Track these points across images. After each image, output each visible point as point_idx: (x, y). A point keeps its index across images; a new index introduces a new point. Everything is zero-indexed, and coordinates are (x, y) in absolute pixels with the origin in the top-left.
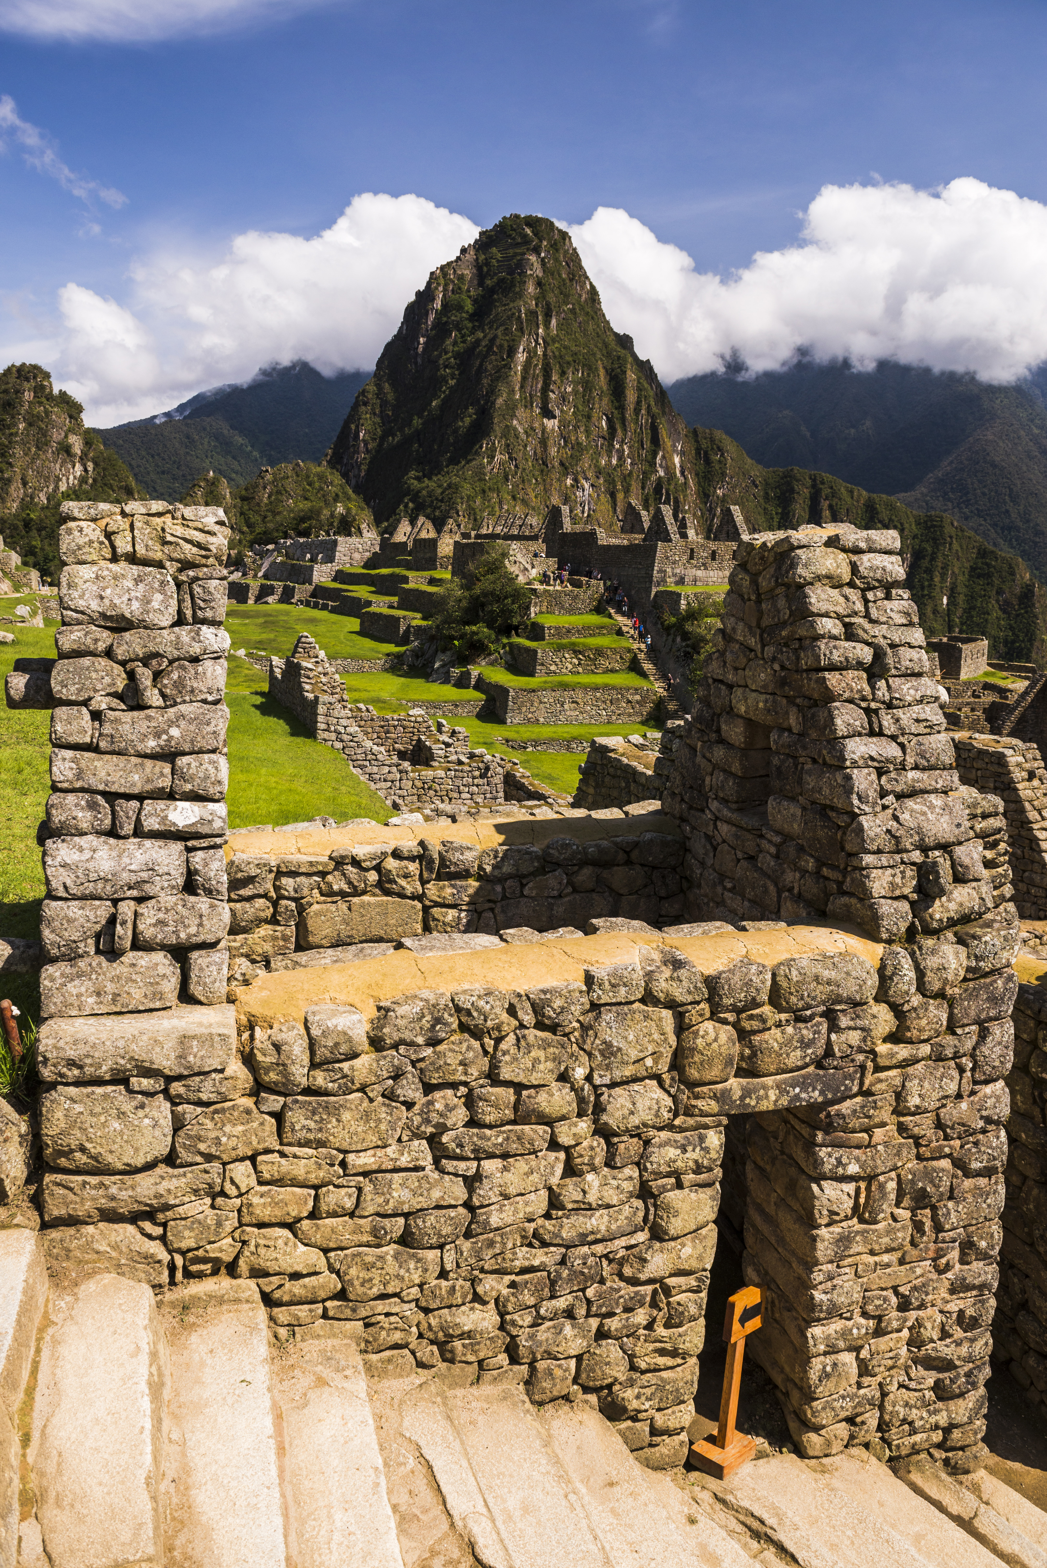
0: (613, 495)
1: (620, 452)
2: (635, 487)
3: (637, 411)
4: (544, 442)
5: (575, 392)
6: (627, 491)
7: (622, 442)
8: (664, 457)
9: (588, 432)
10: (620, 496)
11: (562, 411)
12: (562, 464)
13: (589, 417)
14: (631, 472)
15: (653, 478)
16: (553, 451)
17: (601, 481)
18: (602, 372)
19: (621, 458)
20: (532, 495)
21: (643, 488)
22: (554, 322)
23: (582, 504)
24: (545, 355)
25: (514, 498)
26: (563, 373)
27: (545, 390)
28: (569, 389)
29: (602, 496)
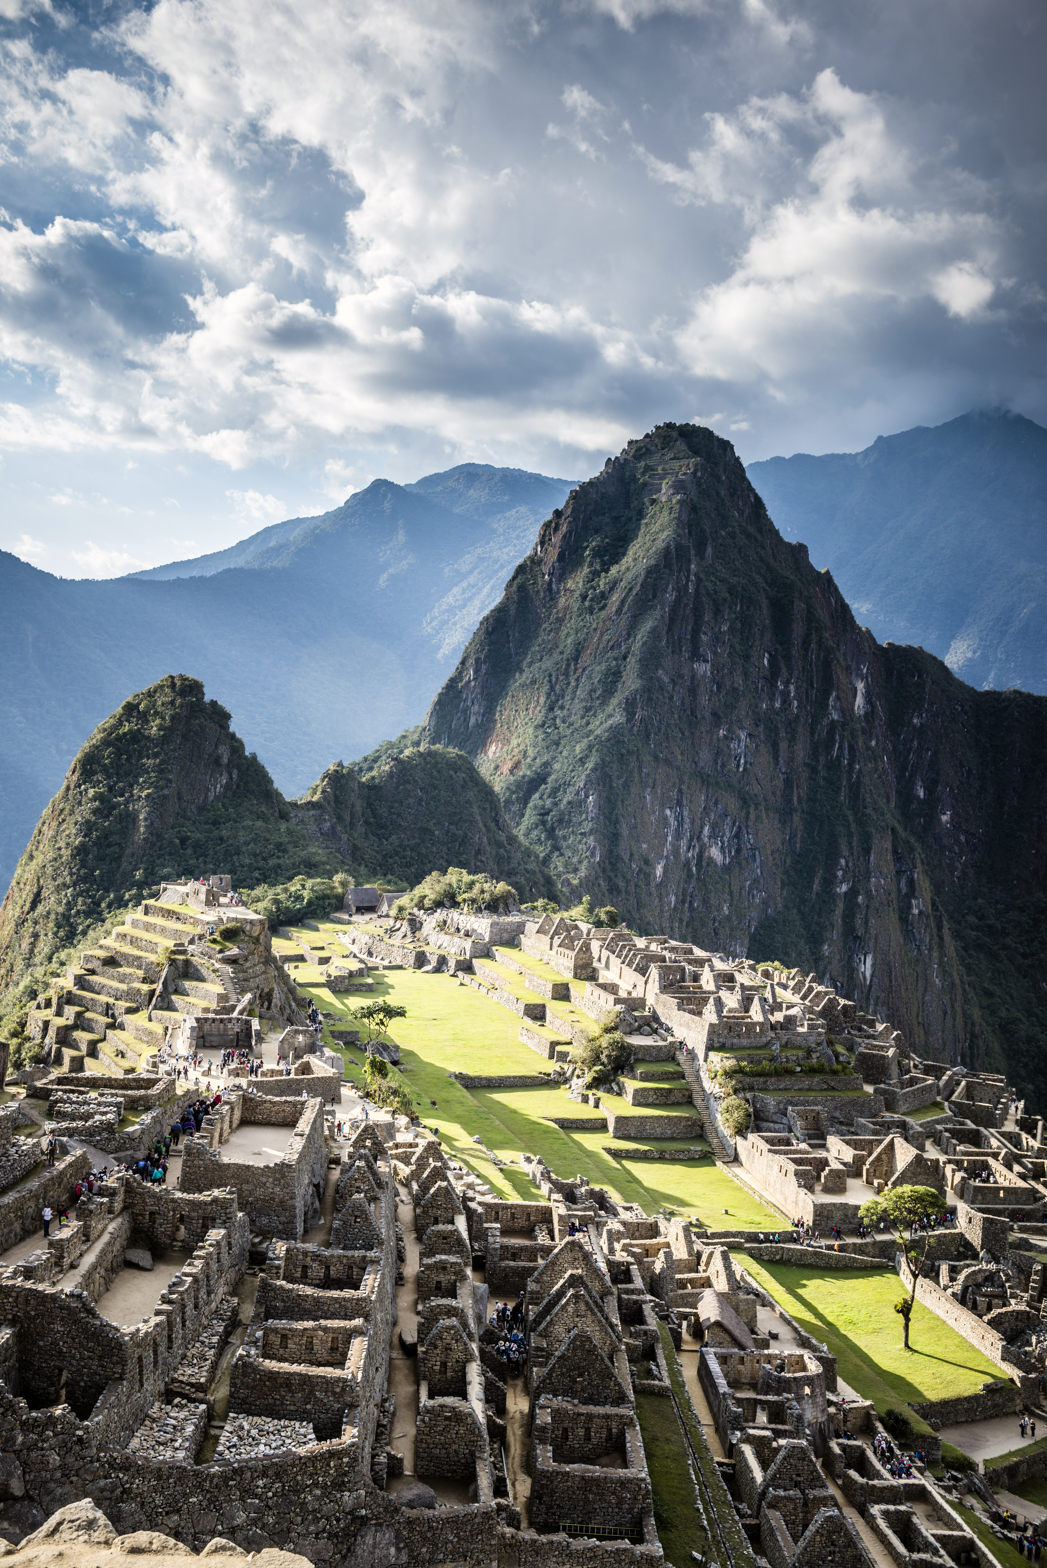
0: (775, 746)
1: (785, 694)
2: (802, 733)
3: (806, 643)
4: (693, 691)
5: (732, 629)
6: (792, 740)
7: (787, 683)
8: (838, 698)
9: (746, 674)
10: (783, 745)
11: (715, 653)
12: (714, 714)
13: (747, 658)
14: (797, 717)
15: (825, 722)
16: (704, 700)
17: (761, 729)
18: (765, 603)
19: (786, 701)
20: (678, 752)
21: (812, 734)
22: (709, 551)
23: (737, 757)
24: (697, 591)
25: (656, 758)
26: (717, 612)
27: (696, 632)
28: (725, 628)
29: (762, 748)
